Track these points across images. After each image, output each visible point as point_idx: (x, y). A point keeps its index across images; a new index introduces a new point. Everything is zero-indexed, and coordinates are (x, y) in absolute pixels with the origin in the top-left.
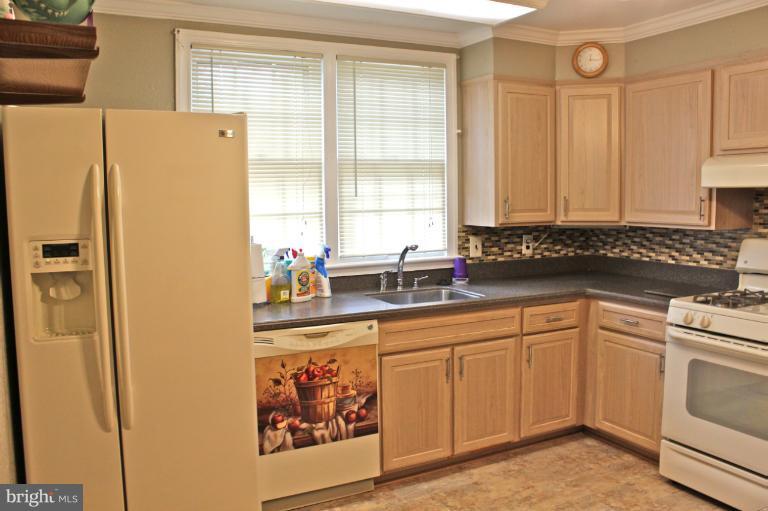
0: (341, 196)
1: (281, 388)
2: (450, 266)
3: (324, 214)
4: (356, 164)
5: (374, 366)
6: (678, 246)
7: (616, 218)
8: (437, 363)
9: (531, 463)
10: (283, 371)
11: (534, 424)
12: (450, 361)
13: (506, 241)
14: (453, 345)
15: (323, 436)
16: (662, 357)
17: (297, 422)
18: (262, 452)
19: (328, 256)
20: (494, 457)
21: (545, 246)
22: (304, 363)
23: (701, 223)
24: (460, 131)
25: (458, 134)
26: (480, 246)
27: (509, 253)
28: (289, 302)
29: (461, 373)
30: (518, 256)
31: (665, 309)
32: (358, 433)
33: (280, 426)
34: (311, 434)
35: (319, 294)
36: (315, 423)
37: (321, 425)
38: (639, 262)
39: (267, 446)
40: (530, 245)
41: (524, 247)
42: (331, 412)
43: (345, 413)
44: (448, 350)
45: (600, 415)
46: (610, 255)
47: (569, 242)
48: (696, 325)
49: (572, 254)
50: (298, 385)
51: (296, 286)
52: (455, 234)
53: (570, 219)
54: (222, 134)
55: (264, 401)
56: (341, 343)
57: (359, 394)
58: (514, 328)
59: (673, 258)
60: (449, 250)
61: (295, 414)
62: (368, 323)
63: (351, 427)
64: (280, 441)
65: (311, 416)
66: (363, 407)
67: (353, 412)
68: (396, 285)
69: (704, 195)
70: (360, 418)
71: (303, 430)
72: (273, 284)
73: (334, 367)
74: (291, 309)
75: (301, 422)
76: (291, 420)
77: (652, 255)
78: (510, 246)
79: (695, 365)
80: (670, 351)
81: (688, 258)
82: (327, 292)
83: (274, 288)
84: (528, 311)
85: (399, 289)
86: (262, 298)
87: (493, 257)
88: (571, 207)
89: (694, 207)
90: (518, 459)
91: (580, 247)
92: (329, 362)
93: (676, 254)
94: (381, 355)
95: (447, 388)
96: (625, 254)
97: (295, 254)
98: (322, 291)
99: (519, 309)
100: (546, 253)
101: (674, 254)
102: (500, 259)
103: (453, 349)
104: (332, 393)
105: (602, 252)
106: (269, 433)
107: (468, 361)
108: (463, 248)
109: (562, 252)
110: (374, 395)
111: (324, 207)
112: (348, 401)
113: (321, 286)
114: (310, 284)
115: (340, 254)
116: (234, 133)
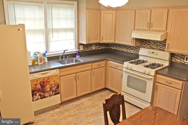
0: (49, 38)
1: (37, 86)
2: (76, 53)
3: (45, 42)
4: (52, 30)
5: (58, 79)
6: (127, 48)
7: (114, 42)
8: (73, 77)
9: (94, 97)
10: (37, 82)
11: (95, 88)
12: (75, 77)
13: (89, 46)
14: (76, 73)
15: (47, 96)
16: (122, 74)
17: (41, 93)
18: (33, 101)
19: (46, 53)
20: (86, 96)
21: (98, 47)
22: (42, 80)
23: (132, 44)
24: (78, 21)
25: (77, 21)
26: (83, 48)
27: (89, 49)
28: (37, 65)
29: (78, 79)
30: (92, 49)
31: (123, 64)
32: (55, 94)
33: (37, 95)
34: (44, 96)
35: (45, 62)
36: (45, 93)
37: (47, 93)
38: (119, 51)
39: (34, 99)
40: (95, 47)
41: (93, 47)
42: (49, 90)
43: (52, 90)
44: (75, 74)
45: (109, 86)
46: (113, 48)
47: (103, 45)
48: (129, 68)
49: (104, 48)
50: (41, 85)
51: (39, 61)
52: (77, 45)
53: (103, 42)
54: (19, 30)
55: (33, 89)
56: (50, 75)
57: (55, 86)
58: (90, 68)
59: (126, 50)
60: (75, 49)
61: (41, 92)
62: (57, 70)
63: (54, 93)
64: (37, 98)
65: (44, 92)
66: (56, 88)
67: (54, 90)
68: (63, 58)
69: (133, 39)
70: (55, 91)
71: (42, 95)
72: (33, 60)
73: (49, 80)
74: (38, 66)
75: (42, 93)
76: (39, 93)
77: (122, 49)
78: (90, 47)
79: (129, 76)
80: (124, 73)
81: (129, 51)
82: (47, 61)
83: (34, 62)
84: (93, 64)
85: (64, 59)
86: (31, 64)
87: (86, 50)
88: (103, 39)
89: (130, 41)
90: (92, 96)
91: (106, 46)
92: (48, 79)
93: (127, 50)
94: (60, 77)
95: (75, 82)
96: (116, 49)
97: (38, 53)
98: (45, 61)
99: (91, 64)
100: (98, 48)
101: (126, 49)
102: (87, 50)
103: (76, 74)
104: (49, 86)
105: (111, 48)
106: (35, 96)
107: (80, 76)
108: (79, 48)
109: (102, 48)
110: (59, 86)
111: (45, 40)
112: (53, 88)
113: (45, 60)
114: (42, 60)
115: (49, 51)
116: (22, 30)
